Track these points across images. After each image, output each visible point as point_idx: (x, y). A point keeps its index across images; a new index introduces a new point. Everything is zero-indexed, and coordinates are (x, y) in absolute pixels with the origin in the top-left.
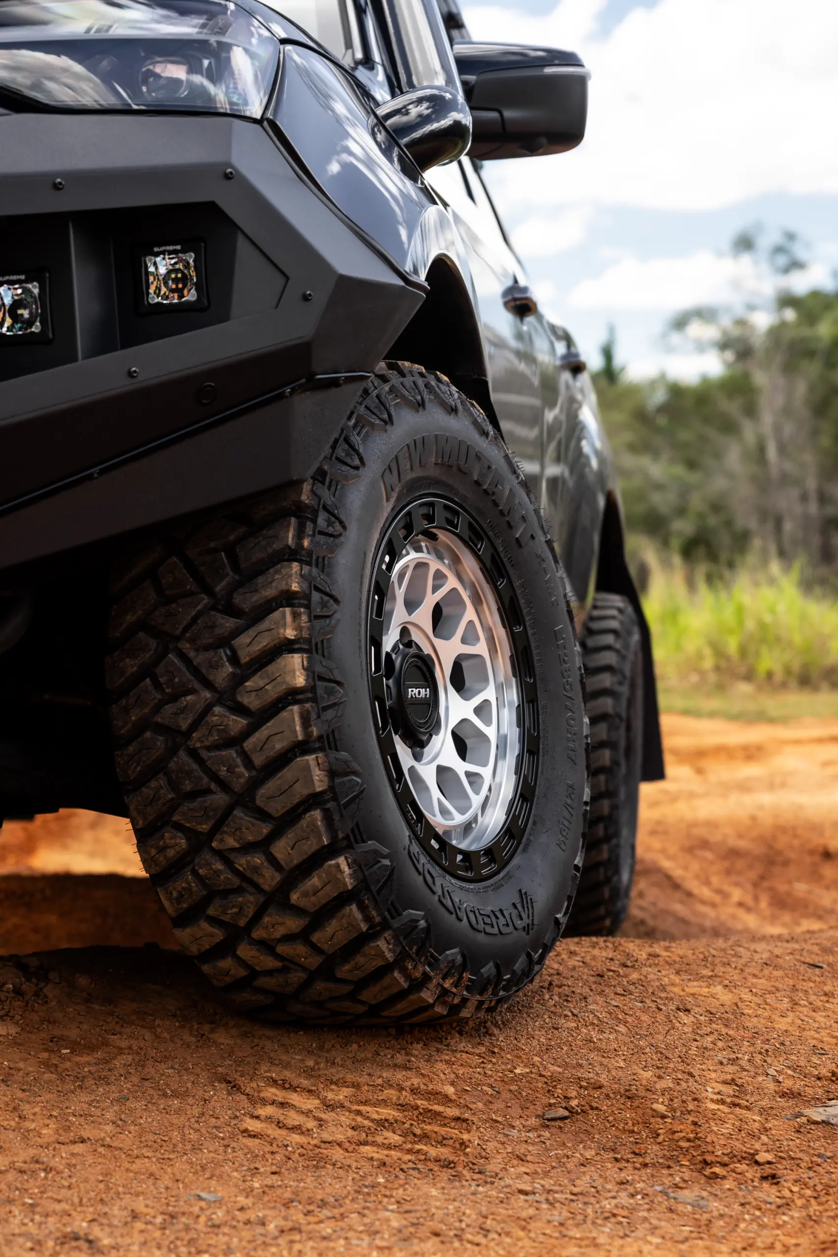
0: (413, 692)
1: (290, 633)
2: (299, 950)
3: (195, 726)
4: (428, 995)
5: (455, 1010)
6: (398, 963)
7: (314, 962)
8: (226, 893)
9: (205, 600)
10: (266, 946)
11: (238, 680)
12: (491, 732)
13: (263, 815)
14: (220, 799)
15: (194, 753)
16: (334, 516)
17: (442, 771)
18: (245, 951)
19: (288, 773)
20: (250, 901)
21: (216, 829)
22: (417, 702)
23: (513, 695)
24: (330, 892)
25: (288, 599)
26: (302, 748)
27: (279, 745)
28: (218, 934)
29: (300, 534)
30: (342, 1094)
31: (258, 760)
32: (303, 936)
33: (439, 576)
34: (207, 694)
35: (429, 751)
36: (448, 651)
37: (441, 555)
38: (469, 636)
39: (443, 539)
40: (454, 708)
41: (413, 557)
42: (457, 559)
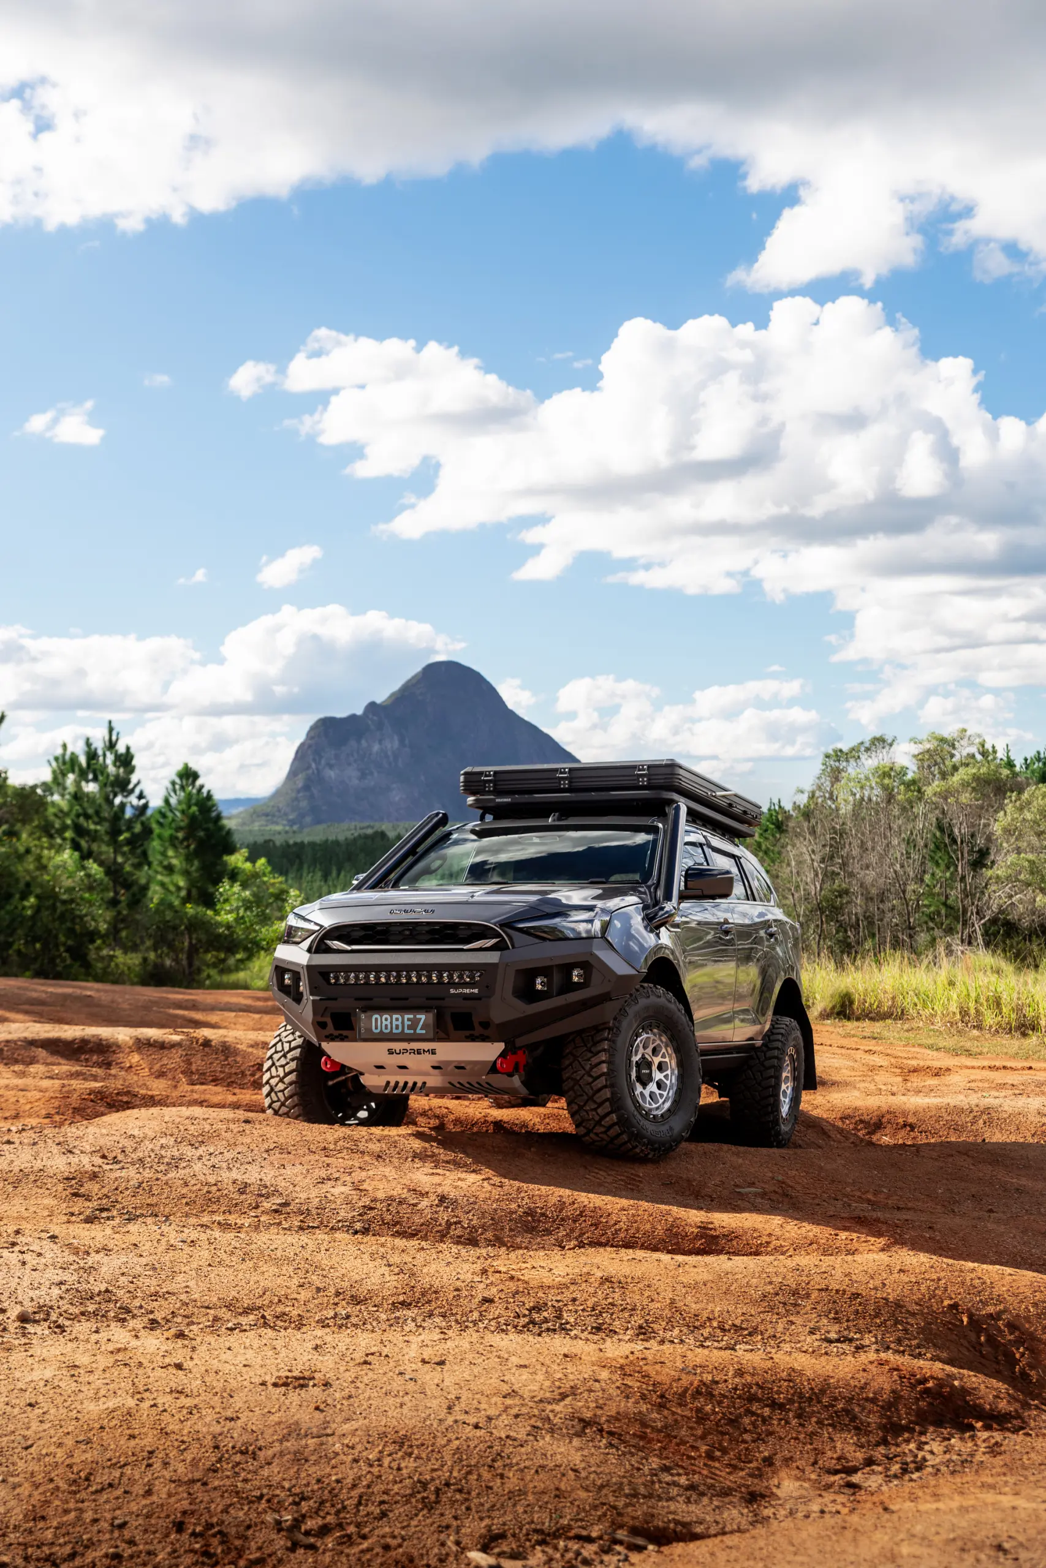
0: (644, 1071)
1: (604, 1058)
2: (604, 1136)
3: (581, 1079)
4: (638, 1150)
5: (647, 1156)
6: (629, 1141)
7: (608, 1139)
9: (585, 1048)
10: (597, 1134)
11: (591, 1069)
12: (668, 1082)
13: (595, 1102)
14: (585, 1097)
15: (580, 1086)
16: (618, 1028)
17: (651, 1093)
18: (592, 1135)
19: (602, 1092)
20: (592, 1122)
21: (585, 1105)
22: (645, 1074)
23: (676, 1072)
24: (612, 1122)
25: (604, 1050)
26: (605, 1087)
27: (600, 1085)
29: (608, 1034)
30: (613, 1173)
31: (594, 1089)
32: (605, 1132)
33: (654, 1041)
34: (584, 1072)
35: (648, 1087)
36: (657, 1060)
37: (655, 1035)
38: (663, 1056)
39: (655, 1031)
40: (658, 1076)
41: (645, 1036)
42: (660, 1035)
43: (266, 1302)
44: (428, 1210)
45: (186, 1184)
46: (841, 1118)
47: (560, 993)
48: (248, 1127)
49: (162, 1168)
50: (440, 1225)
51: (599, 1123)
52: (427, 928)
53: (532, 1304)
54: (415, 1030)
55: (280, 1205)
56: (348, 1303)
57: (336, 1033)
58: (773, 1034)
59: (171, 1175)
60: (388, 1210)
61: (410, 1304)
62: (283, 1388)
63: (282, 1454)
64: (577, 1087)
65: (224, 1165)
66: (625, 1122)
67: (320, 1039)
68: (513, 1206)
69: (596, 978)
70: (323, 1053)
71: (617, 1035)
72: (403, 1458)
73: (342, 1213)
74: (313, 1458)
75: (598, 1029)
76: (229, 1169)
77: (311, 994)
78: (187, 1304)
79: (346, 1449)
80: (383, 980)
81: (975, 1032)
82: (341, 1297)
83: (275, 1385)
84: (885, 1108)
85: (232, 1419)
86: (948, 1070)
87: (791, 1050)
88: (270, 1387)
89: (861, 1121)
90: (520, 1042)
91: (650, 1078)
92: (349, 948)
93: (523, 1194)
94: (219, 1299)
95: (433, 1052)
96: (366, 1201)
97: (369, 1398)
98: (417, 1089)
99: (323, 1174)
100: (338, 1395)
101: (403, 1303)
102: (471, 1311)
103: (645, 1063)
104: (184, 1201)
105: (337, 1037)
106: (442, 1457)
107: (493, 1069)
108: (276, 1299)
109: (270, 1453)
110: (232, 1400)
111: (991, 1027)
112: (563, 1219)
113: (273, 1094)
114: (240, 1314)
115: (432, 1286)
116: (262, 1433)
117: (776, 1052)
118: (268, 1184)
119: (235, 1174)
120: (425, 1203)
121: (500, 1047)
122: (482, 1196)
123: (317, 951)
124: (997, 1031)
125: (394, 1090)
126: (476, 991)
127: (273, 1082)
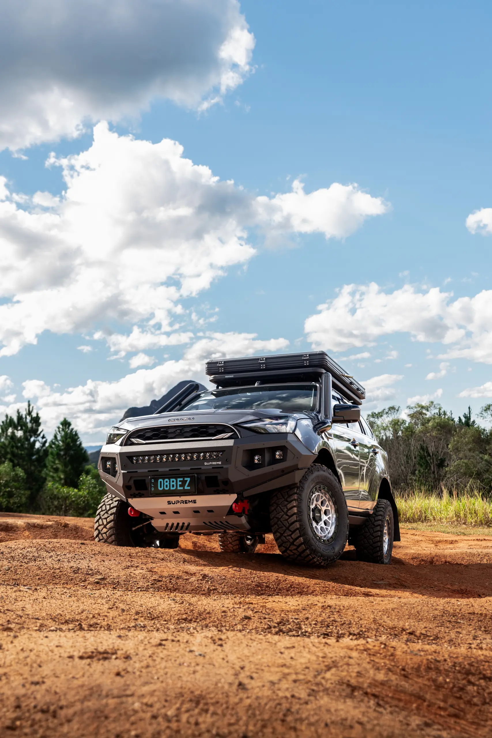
0: (317, 514)
1: (295, 505)
2: (296, 551)
3: (281, 517)
4: (315, 560)
5: (320, 563)
6: (310, 554)
7: (298, 553)
8: (285, 542)
9: (283, 499)
10: (291, 551)
11: (287, 511)
12: (330, 522)
13: (290, 531)
14: (284, 528)
15: (281, 521)
16: (302, 488)
17: (321, 527)
18: (288, 551)
19: (294, 525)
20: (289, 544)
21: (284, 533)
22: (317, 516)
23: (335, 516)
24: (300, 543)
25: (295, 500)
26: (296, 521)
27: (293, 521)
28: (284, 549)
29: (297, 490)
31: (290, 523)
32: (296, 549)
33: (322, 497)
34: (283, 513)
35: (319, 524)
36: (324, 508)
37: (322, 494)
38: (327, 506)
39: (323, 491)
40: (324, 518)
41: (317, 494)
42: (325, 494)
43: (84, 617)
44: (196, 582)
45: (40, 569)
46: (412, 558)
47: (270, 464)
48: (83, 546)
49: (26, 561)
50: (204, 590)
51: (292, 543)
52: (190, 429)
53: (278, 620)
54: (184, 488)
55: (101, 579)
56: (145, 619)
57: (137, 492)
58: (378, 507)
59: (31, 564)
60: (170, 582)
61: (191, 620)
62: (89, 661)
63: (82, 712)
64: (279, 522)
65: (66, 560)
66: (307, 542)
67: (127, 497)
68: (248, 581)
69: (289, 455)
70: (128, 505)
71: (302, 491)
72: (200, 714)
73: (141, 584)
74: (113, 715)
75: (291, 487)
76: (69, 562)
77: (122, 470)
78: (21, 617)
79: (144, 707)
80: (164, 459)
81: (464, 526)
82: (140, 615)
83: (81, 658)
84: (434, 554)
85: (37, 683)
86: (456, 541)
87: (387, 518)
88: (77, 660)
89: (423, 560)
90: (246, 494)
91: (321, 520)
92: (144, 442)
93: (254, 576)
94: (47, 614)
95: (195, 502)
96: (156, 577)
97: (165, 668)
98: (184, 528)
99: (129, 564)
100: (137, 665)
101: (185, 619)
102: (236, 625)
103: (316, 510)
104: (37, 577)
105: (137, 495)
106: (237, 713)
107: (231, 511)
108: (91, 616)
109: (71, 711)
110: (40, 669)
111: (471, 523)
112: (280, 589)
113: (100, 535)
114: (62, 624)
115: (205, 610)
116: (65, 694)
117: (380, 518)
118: (93, 568)
119: (72, 564)
120: (193, 579)
121: (234, 497)
122: (229, 576)
123: (126, 445)
124: (475, 525)
125: (171, 529)
126: (220, 463)
127: (100, 528)
